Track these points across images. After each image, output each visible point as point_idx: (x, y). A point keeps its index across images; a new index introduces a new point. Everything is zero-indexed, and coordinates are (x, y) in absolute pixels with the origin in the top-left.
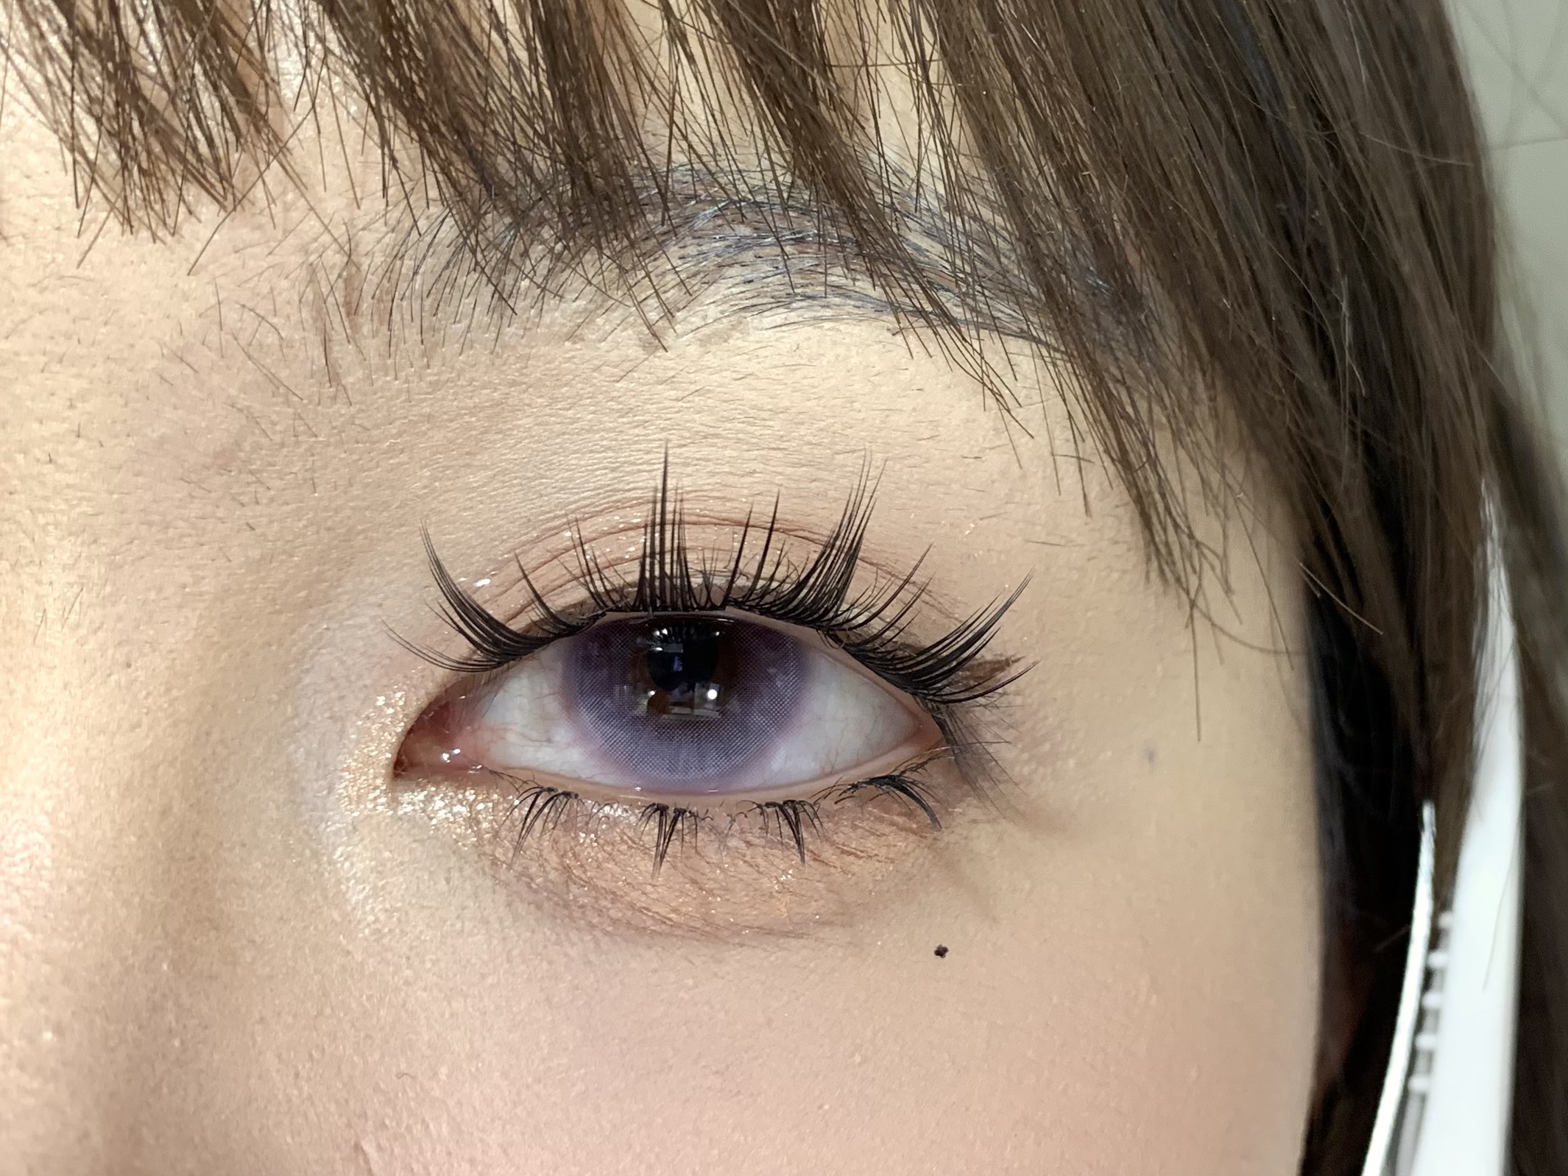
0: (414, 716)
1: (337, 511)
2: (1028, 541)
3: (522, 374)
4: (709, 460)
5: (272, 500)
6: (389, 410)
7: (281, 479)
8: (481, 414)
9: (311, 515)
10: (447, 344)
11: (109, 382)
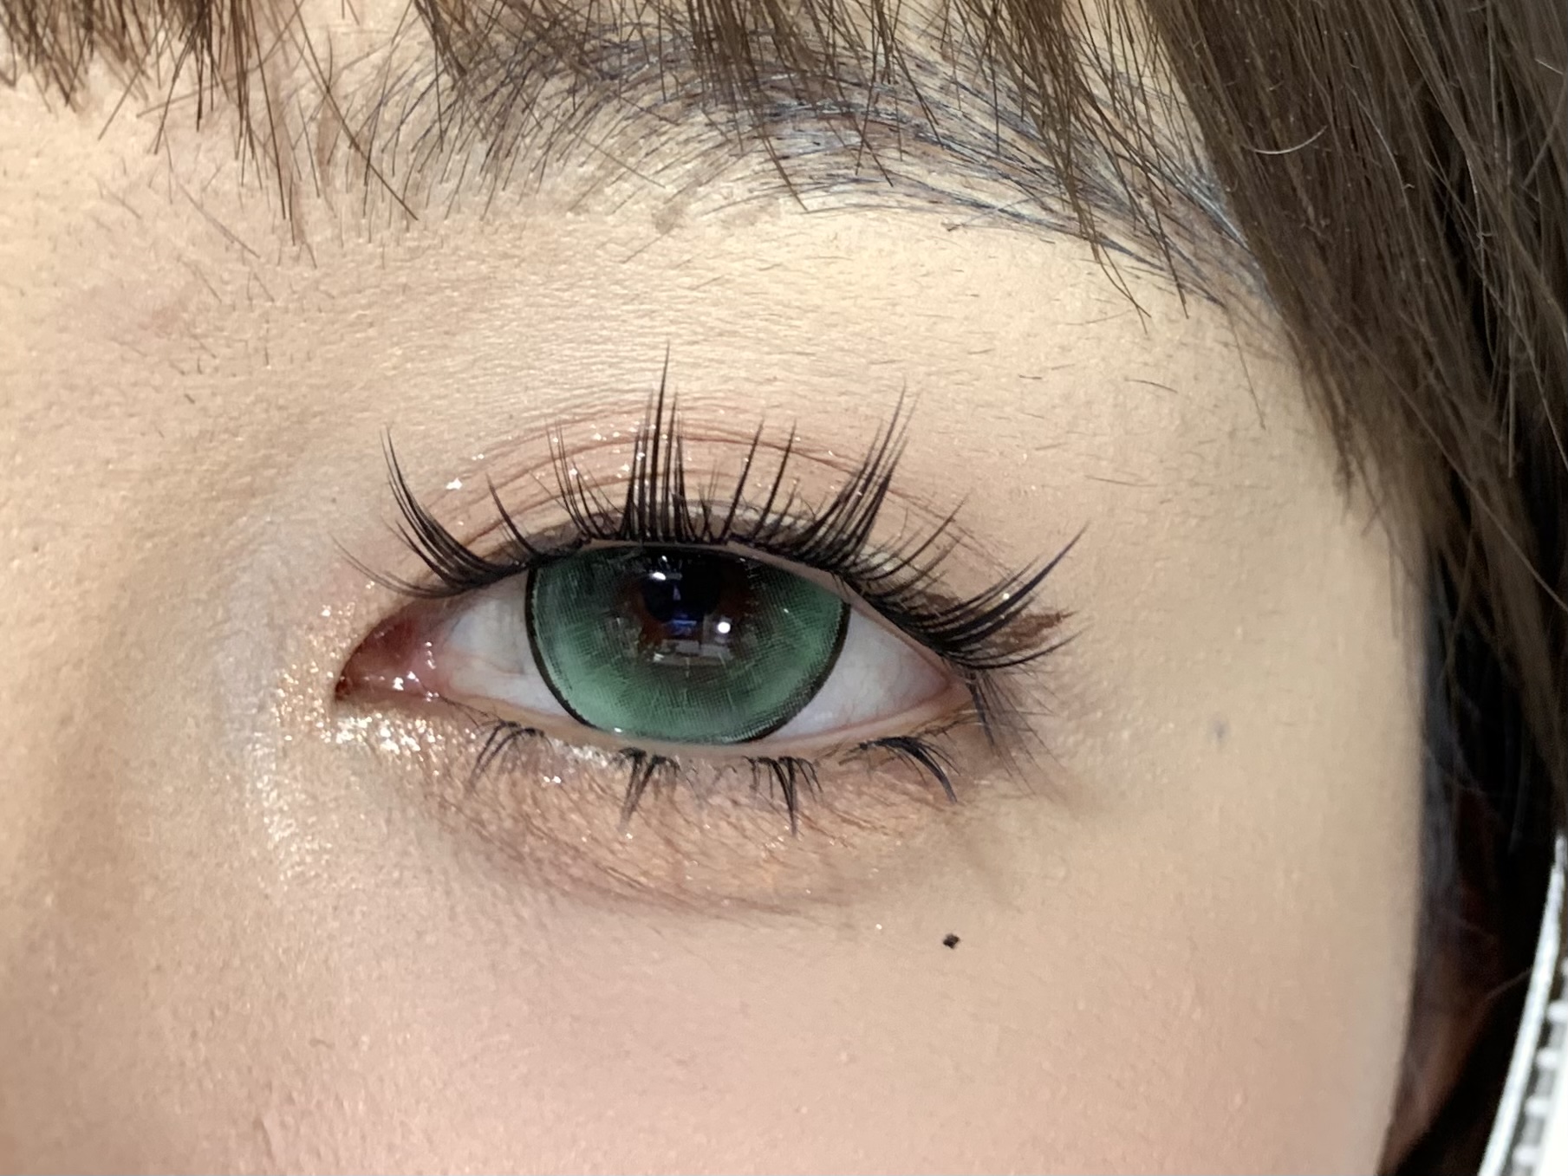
0: (363, 632)
1: (291, 387)
2: (1089, 477)
3: (514, 246)
4: (721, 362)
6: (359, 276)
7: (228, 346)
8: (464, 289)
9: (261, 390)
10: (431, 205)
11: (37, 223)
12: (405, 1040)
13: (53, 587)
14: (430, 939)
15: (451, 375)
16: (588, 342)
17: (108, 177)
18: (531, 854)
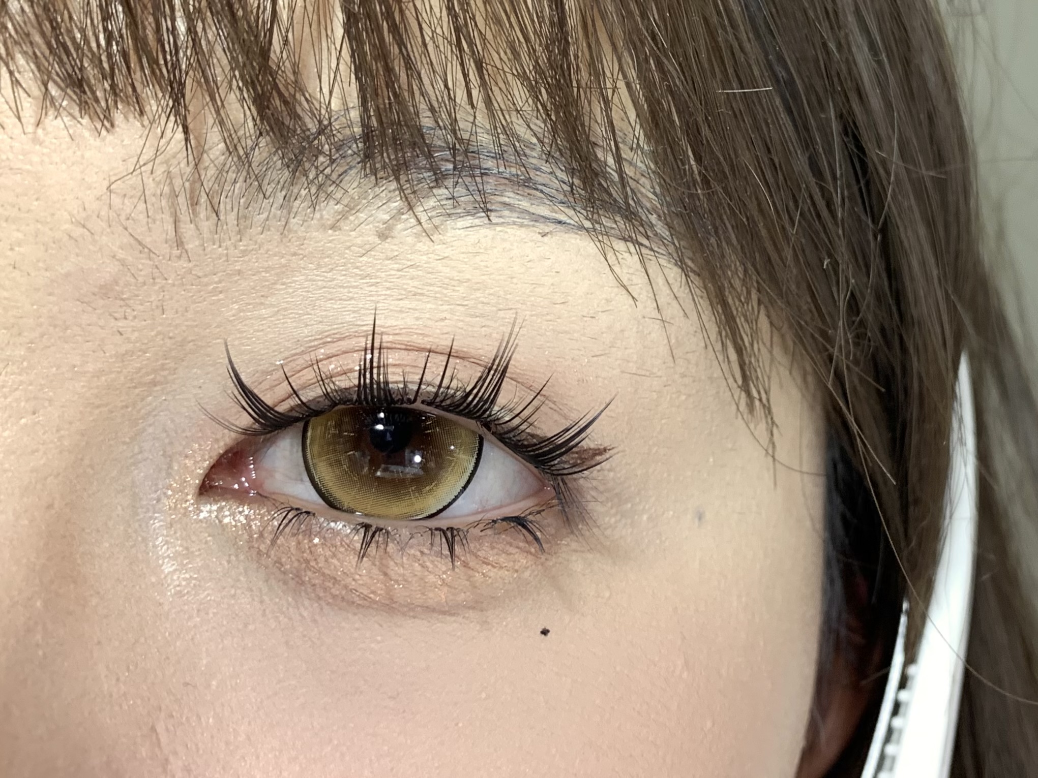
0: (216, 458)
1: (176, 326)
2: (623, 372)
3: (300, 249)
5: (135, 317)
6: (214, 265)
7: (142, 305)
8: (273, 272)
9: (160, 328)
10: (253, 227)
11: (37, 236)
12: (236, 683)
13: (44, 434)
14: (251, 627)
15: (265, 319)
16: (341, 300)
17: (75, 212)
18: (310, 581)
